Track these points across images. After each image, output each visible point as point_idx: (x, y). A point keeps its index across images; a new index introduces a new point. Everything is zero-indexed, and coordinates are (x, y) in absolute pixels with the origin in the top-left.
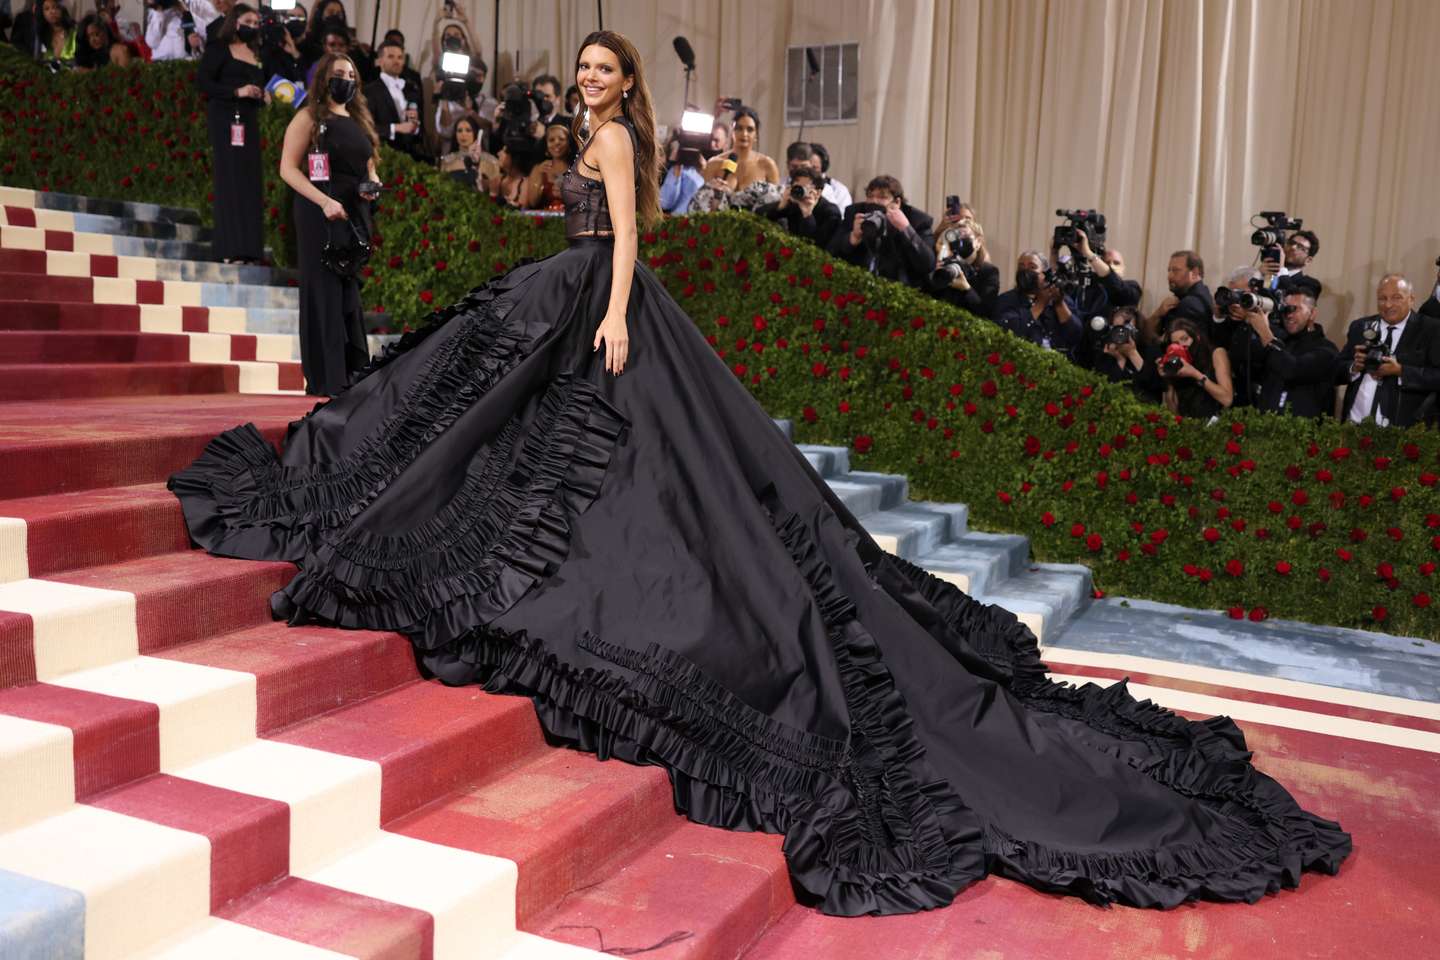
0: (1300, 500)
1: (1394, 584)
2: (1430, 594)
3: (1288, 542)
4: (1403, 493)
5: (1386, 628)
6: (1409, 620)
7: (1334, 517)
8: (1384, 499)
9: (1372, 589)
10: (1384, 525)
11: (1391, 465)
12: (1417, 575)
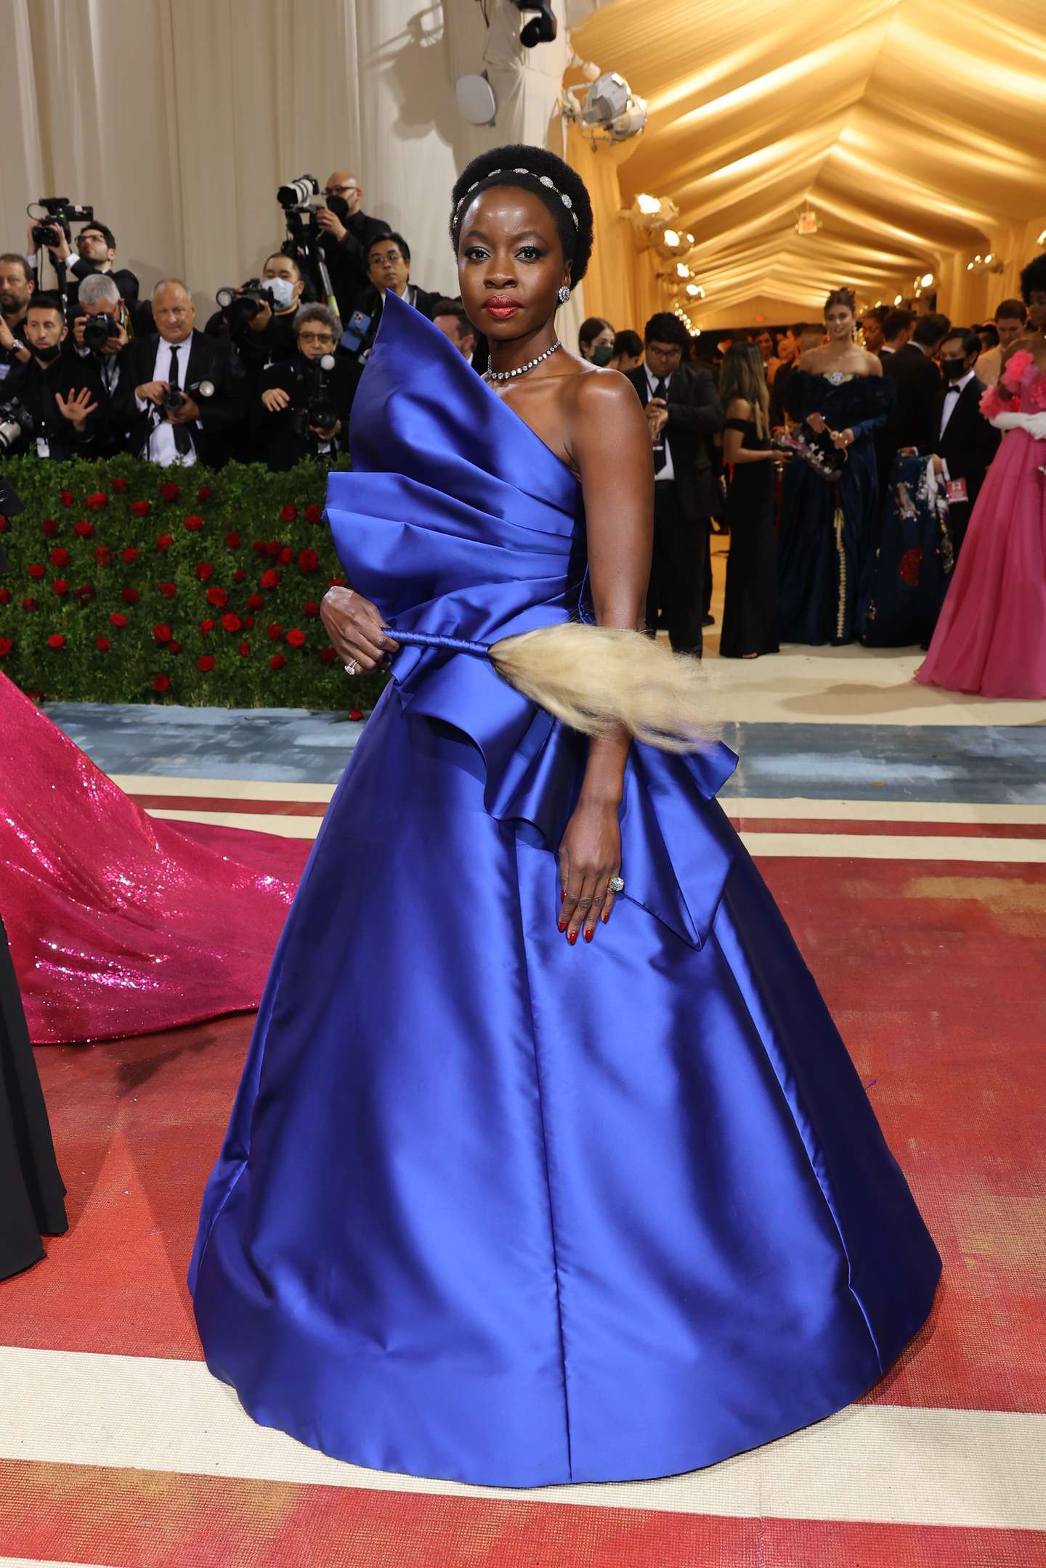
0: (64, 561)
1: (177, 649)
2: (216, 656)
3: (61, 611)
4: (171, 542)
5: (181, 700)
6: (200, 687)
7: (102, 578)
8: (150, 551)
9: (156, 656)
10: (157, 581)
11: (153, 510)
12: (197, 635)
